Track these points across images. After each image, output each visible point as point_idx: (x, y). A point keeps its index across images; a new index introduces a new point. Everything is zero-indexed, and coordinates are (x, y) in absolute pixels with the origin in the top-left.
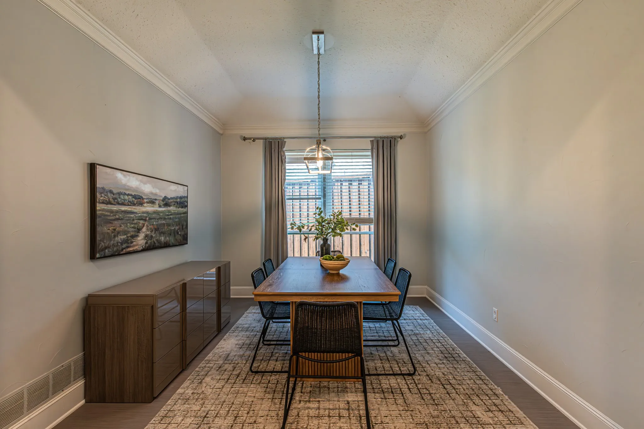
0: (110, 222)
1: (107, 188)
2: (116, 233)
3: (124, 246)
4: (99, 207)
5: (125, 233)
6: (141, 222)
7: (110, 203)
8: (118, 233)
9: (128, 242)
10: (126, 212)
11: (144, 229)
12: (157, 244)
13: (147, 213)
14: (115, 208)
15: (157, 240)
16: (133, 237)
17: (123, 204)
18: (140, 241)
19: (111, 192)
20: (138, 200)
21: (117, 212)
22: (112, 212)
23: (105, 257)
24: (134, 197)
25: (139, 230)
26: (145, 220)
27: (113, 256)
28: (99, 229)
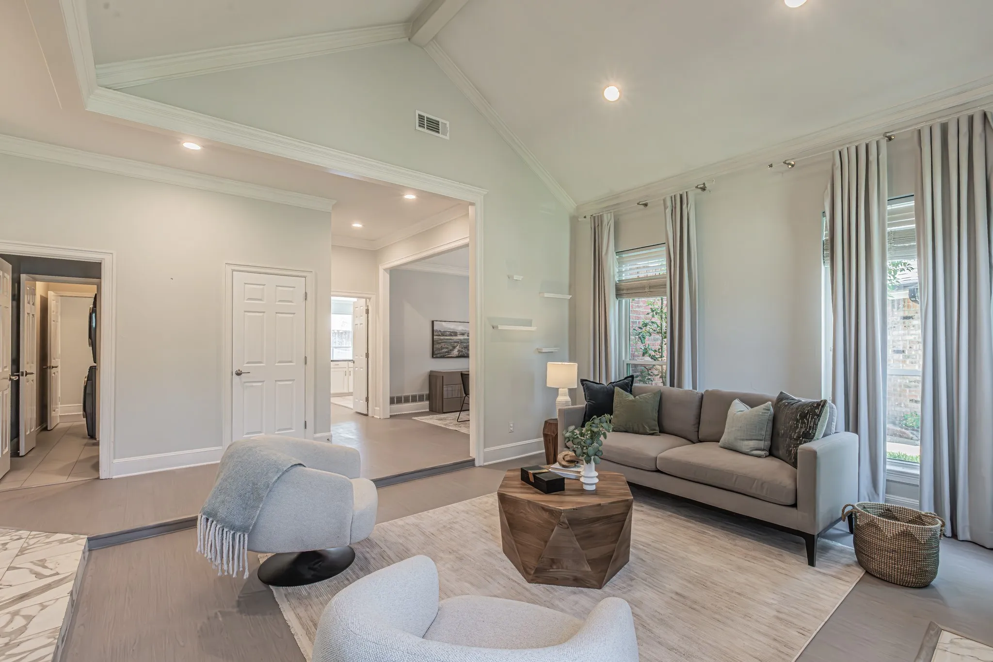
0: (440, 343)
1: (438, 330)
2: (442, 348)
3: (446, 354)
4: (435, 337)
5: (447, 348)
6: (456, 344)
7: (439, 336)
8: (444, 348)
9: (449, 352)
10: (447, 339)
11: (458, 347)
12: (466, 355)
13: (460, 340)
14: (442, 337)
15: (466, 353)
16: (451, 350)
17: (446, 336)
18: (455, 352)
19: (440, 331)
20: (455, 334)
21: (443, 339)
22: (441, 339)
23: (437, 357)
24: (452, 332)
25: (454, 347)
26: (458, 343)
27: (441, 357)
28: (435, 346)
